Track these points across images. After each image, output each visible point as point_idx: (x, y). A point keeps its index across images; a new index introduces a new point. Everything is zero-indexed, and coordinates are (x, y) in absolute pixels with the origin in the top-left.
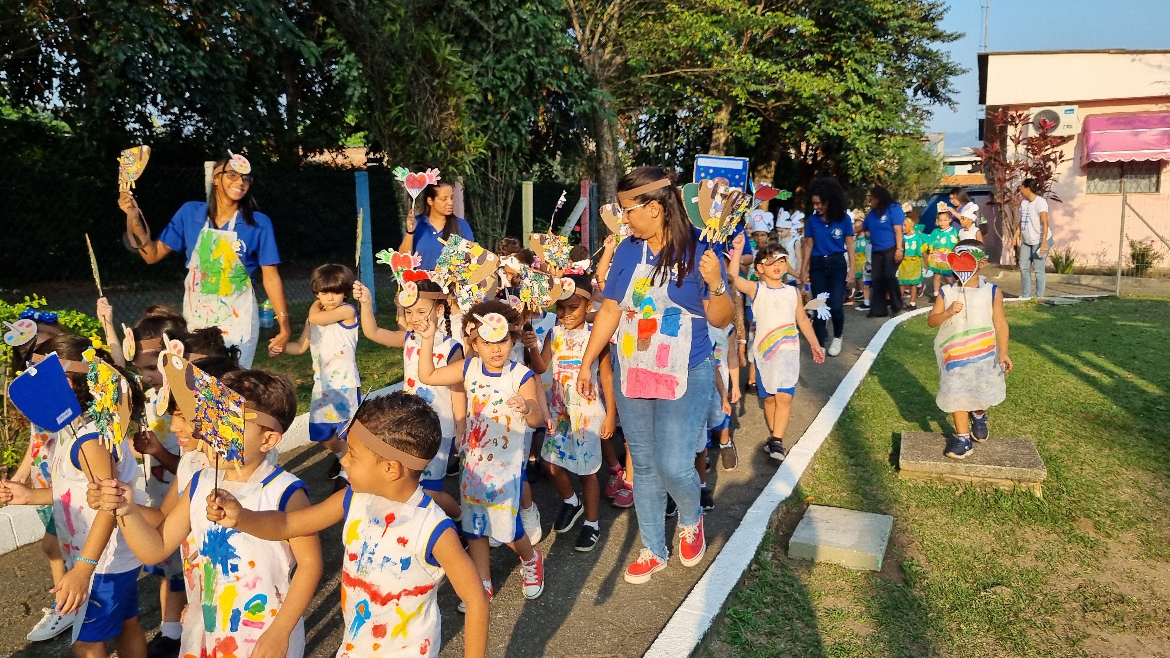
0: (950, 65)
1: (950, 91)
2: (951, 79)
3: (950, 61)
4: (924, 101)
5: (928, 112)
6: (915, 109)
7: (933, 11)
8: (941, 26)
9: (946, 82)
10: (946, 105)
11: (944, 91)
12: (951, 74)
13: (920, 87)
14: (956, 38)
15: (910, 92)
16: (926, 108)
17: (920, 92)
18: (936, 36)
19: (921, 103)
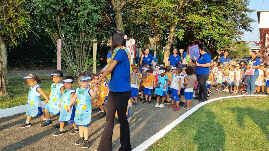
0: (251, 19)
1: (251, 28)
2: (251, 23)
3: (251, 18)
4: (242, 30)
5: (243, 33)
6: (239, 32)
7: (246, 2)
8: (248, 7)
9: (249, 25)
10: (249, 31)
11: (249, 27)
12: (251, 22)
13: (242, 26)
14: (253, 11)
15: (238, 27)
16: (243, 32)
17: (241, 28)
18: (246, 10)
19: (241, 30)
